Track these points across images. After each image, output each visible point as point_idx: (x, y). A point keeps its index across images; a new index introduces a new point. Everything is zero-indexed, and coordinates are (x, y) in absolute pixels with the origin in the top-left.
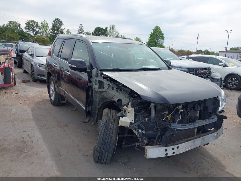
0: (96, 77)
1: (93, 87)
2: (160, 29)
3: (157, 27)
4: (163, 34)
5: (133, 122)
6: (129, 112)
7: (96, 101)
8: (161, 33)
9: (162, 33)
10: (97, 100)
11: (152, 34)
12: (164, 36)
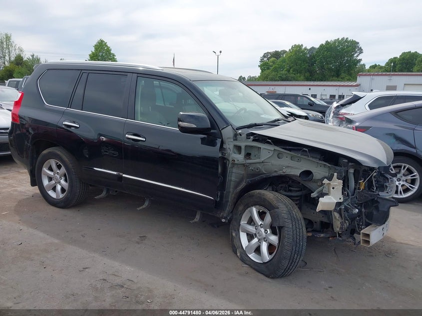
0: (234, 140)
1: (231, 159)
2: (107, 46)
3: (102, 41)
4: (114, 55)
5: (342, 201)
6: (333, 188)
7: (231, 181)
8: (110, 54)
9: (112, 52)
10: (233, 178)
11: (93, 53)
12: (115, 57)
